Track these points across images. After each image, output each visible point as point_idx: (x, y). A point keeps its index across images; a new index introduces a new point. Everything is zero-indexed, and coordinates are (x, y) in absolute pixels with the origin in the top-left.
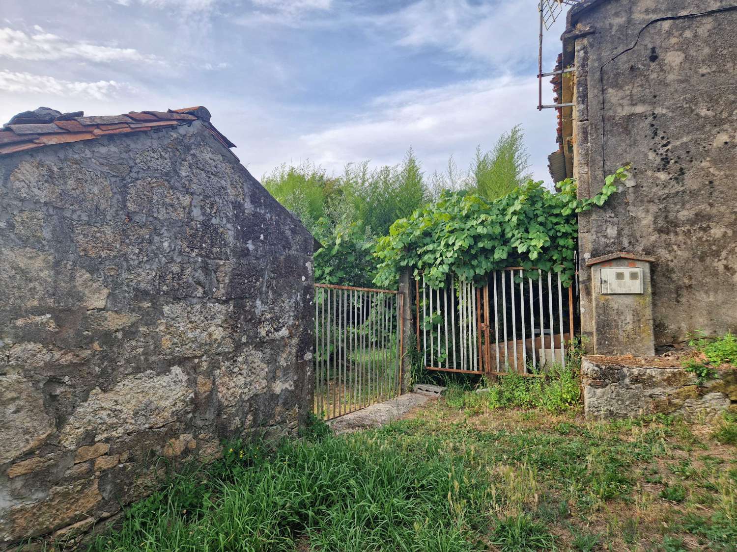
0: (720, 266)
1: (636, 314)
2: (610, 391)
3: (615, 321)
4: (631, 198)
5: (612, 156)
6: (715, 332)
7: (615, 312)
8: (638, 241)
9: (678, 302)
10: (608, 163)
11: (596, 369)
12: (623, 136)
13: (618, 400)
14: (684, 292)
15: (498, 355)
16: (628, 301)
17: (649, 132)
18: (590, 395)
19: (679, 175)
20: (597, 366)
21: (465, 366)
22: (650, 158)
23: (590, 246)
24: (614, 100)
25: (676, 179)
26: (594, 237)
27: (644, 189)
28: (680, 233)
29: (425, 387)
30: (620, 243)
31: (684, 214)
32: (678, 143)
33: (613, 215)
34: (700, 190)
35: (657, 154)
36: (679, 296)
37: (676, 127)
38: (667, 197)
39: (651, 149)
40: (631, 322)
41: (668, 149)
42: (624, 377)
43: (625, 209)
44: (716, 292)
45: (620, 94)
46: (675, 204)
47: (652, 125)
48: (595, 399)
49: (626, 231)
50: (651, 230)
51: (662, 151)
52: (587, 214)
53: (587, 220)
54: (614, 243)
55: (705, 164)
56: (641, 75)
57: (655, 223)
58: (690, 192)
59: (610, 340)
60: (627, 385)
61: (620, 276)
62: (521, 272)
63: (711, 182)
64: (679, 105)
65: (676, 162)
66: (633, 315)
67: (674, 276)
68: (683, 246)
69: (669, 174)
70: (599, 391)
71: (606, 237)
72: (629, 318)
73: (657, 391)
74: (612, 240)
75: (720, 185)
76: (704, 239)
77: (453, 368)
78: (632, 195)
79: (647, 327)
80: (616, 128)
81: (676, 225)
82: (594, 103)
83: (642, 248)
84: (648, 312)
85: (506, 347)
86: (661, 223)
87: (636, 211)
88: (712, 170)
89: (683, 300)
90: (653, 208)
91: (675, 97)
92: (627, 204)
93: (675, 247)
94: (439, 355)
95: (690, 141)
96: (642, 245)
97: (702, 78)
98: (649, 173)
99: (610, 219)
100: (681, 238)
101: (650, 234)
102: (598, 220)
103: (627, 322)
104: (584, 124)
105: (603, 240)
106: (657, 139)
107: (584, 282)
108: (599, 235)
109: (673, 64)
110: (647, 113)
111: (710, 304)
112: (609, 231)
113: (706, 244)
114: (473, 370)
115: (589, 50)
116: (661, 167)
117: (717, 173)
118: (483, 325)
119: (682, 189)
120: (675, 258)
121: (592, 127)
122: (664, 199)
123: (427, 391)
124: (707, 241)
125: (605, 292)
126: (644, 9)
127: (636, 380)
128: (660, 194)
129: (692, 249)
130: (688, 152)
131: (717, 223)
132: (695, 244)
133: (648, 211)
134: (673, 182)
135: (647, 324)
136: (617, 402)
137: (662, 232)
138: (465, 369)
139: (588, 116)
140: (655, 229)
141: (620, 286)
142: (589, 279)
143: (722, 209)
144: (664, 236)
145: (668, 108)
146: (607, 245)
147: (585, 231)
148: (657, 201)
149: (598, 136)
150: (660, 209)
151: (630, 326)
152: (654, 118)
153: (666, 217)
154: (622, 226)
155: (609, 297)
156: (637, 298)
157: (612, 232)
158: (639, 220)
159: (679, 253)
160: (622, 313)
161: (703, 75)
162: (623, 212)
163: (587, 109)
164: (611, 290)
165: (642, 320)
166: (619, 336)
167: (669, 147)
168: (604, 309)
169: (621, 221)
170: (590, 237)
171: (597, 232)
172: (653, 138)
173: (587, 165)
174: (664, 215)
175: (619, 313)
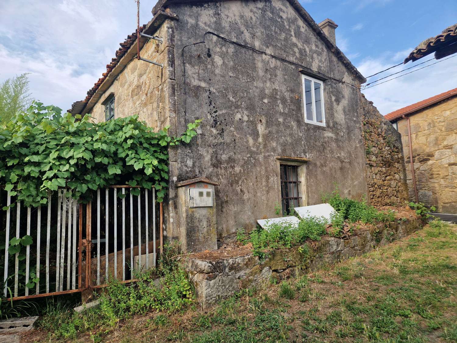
0: (238, 189)
1: (209, 221)
2: (218, 280)
3: (197, 226)
4: (199, 141)
5: (190, 111)
6: (237, 229)
7: (198, 220)
8: (203, 171)
9: (222, 211)
10: (187, 115)
11: (210, 265)
12: (195, 99)
13: (222, 286)
14: (224, 205)
15: (98, 269)
16: (204, 212)
17: (207, 101)
18: (207, 287)
19: (222, 132)
20: (210, 263)
21: (61, 287)
22: (209, 118)
23: (176, 172)
24: (190, 73)
25: (220, 134)
26: (180, 165)
27: (206, 137)
28: (223, 168)
29: (8, 322)
30: (194, 171)
31: (224, 157)
32: (221, 113)
33: (190, 151)
34: (230, 144)
35: (212, 116)
36: (222, 207)
37: (220, 103)
38: (216, 145)
39: (209, 112)
40: (206, 227)
41: (217, 115)
42: (225, 267)
43: (196, 148)
44: (237, 205)
45: (193, 70)
46: (220, 150)
47: (209, 97)
48: (210, 289)
49: (197, 164)
50: (209, 164)
51: (214, 115)
52: (175, 148)
53: (175, 152)
54: (191, 171)
55: (232, 129)
56: (203, 63)
57: (211, 160)
58: (227, 144)
59: (194, 241)
60: (227, 273)
61: (201, 194)
62: (123, 190)
63: (235, 140)
64: (221, 90)
65: (220, 124)
66: (207, 222)
67: (220, 195)
68: (224, 177)
69: (217, 130)
70: (212, 282)
71: (186, 166)
72: (205, 224)
73: (242, 273)
74: (190, 169)
75: (238, 142)
76: (232, 173)
77: (45, 292)
78: (200, 139)
79: (214, 229)
80: (191, 92)
81: (221, 163)
82: (178, 69)
83: (205, 176)
84: (214, 219)
85: (107, 260)
86: (214, 161)
87: (203, 151)
88: (235, 133)
89: (224, 210)
90: (211, 151)
91: (219, 84)
92: (198, 145)
93: (221, 177)
94: (27, 281)
95: (226, 113)
96: (205, 174)
97: (231, 78)
98: (208, 127)
99: (188, 154)
100: (223, 171)
101: (209, 167)
102: (182, 154)
103: (204, 226)
104: (172, 82)
105: (185, 168)
106: (212, 107)
107: (173, 199)
108: (183, 164)
109: (218, 64)
110: (207, 89)
111: (235, 213)
112: (188, 162)
113: (233, 176)
114: (71, 288)
115: (175, 31)
116: (214, 125)
117: (237, 135)
118: (84, 241)
119: (223, 141)
120: (221, 183)
121: (177, 85)
122: (215, 146)
123: (11, 327)
124: (233, 174)
125: (193, 206)
126: (204, 22)
127: (231, 269)
128: (214, 142)
129: (228, 179)
130: (225, 120)
131: (237, 164)
132: (229, 175)
133: (208, 152)
134: (219, 136)
135: (214, 228)
136: (222, 288)
137: (215, 166)
138: (61, 290)
139: (175, 77)
140: (211, 164)
141: (201, 201)
142: (176, 196)
143: (239, 156)
144: (216, 170)
145: (216, 90)
146: (187, 173)
147: (174, 160)
148: (212, 146)
149: (181, 93)
150: (213, 152)
151: (205, 230)
152: (210, 93)
153: (216, 157)
154: (195, 160)
155: (194, 209)
156: (209, 210)
157: (190, 163)
158: (204, 158)
159: (222, 180)
160: (201, 220)
161: (231, 77)
162: (195, 150)
163: (174, 71)
164: (196, 204)
165: (212, 225)
166: (200, 238)
167: (217, 114)
168: (191, 218)
169: (195, 156)
170: (177, 165)
171: (181, 162)
172: (210, 106)
173: (175, 112)
174: (215, 155)
175: (200, 221)
